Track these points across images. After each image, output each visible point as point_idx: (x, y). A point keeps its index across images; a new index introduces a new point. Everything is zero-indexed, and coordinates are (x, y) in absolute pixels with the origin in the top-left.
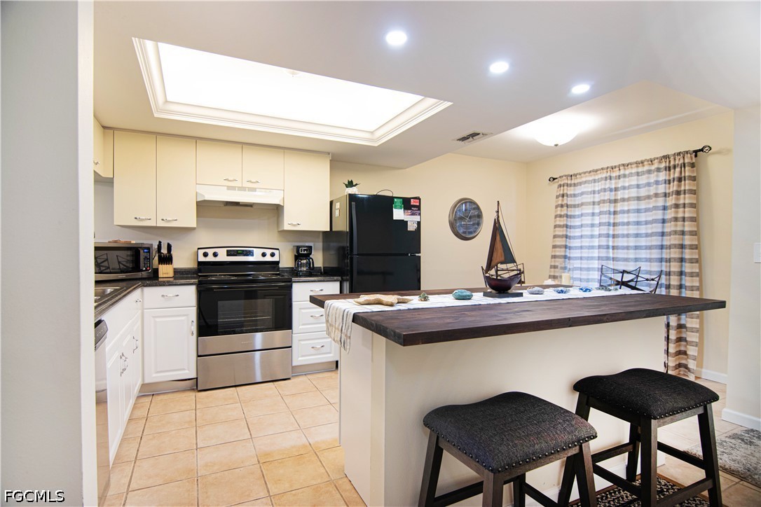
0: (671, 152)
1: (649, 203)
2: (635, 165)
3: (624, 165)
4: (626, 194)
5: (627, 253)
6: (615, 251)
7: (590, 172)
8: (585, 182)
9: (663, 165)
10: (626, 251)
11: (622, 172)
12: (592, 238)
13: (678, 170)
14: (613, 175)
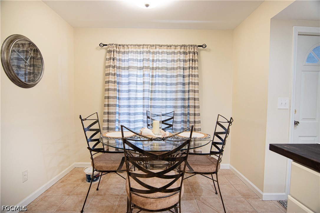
0: (187, 44)
1: (174, 72)
2: (166, 47)
3: (159, 45)
4: (160, 65)
5: (162, 103)
6: (152, 101)
7: (135, 45)
8: (131, 52)
9: (182, 50)
10: (161, 101)
11: (157, 50)
12: (136, 92)
13: (191, 55)
14: (152, 51)
